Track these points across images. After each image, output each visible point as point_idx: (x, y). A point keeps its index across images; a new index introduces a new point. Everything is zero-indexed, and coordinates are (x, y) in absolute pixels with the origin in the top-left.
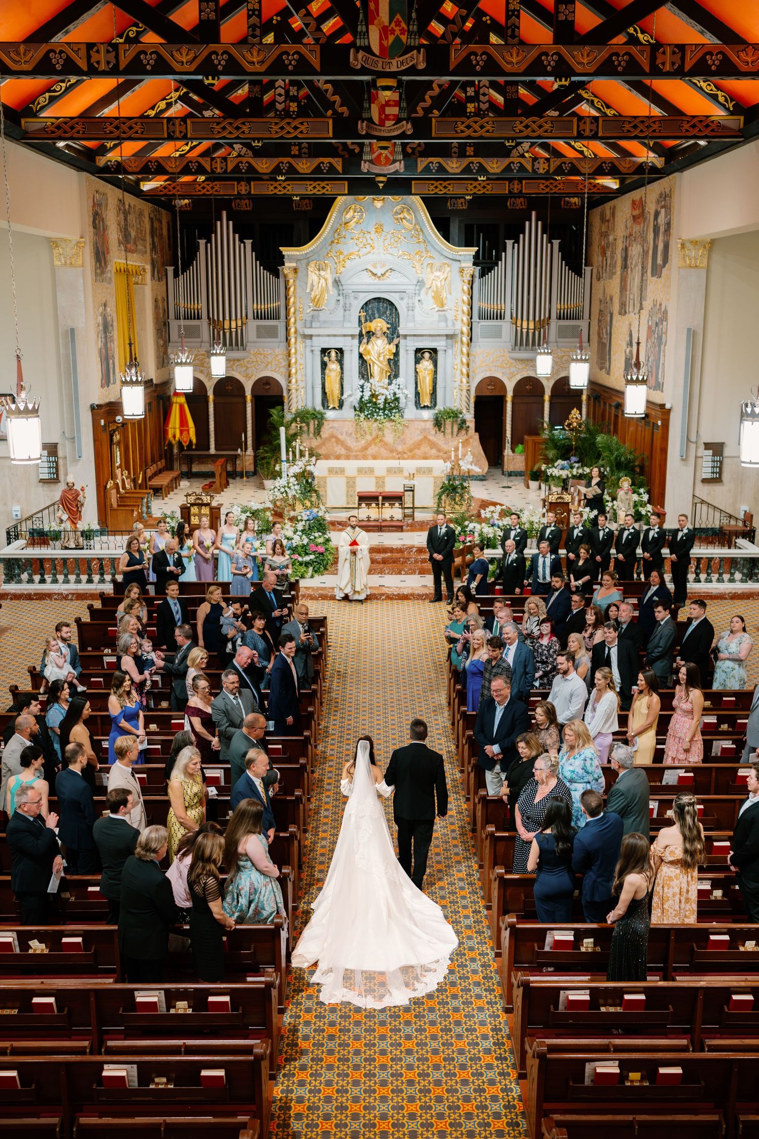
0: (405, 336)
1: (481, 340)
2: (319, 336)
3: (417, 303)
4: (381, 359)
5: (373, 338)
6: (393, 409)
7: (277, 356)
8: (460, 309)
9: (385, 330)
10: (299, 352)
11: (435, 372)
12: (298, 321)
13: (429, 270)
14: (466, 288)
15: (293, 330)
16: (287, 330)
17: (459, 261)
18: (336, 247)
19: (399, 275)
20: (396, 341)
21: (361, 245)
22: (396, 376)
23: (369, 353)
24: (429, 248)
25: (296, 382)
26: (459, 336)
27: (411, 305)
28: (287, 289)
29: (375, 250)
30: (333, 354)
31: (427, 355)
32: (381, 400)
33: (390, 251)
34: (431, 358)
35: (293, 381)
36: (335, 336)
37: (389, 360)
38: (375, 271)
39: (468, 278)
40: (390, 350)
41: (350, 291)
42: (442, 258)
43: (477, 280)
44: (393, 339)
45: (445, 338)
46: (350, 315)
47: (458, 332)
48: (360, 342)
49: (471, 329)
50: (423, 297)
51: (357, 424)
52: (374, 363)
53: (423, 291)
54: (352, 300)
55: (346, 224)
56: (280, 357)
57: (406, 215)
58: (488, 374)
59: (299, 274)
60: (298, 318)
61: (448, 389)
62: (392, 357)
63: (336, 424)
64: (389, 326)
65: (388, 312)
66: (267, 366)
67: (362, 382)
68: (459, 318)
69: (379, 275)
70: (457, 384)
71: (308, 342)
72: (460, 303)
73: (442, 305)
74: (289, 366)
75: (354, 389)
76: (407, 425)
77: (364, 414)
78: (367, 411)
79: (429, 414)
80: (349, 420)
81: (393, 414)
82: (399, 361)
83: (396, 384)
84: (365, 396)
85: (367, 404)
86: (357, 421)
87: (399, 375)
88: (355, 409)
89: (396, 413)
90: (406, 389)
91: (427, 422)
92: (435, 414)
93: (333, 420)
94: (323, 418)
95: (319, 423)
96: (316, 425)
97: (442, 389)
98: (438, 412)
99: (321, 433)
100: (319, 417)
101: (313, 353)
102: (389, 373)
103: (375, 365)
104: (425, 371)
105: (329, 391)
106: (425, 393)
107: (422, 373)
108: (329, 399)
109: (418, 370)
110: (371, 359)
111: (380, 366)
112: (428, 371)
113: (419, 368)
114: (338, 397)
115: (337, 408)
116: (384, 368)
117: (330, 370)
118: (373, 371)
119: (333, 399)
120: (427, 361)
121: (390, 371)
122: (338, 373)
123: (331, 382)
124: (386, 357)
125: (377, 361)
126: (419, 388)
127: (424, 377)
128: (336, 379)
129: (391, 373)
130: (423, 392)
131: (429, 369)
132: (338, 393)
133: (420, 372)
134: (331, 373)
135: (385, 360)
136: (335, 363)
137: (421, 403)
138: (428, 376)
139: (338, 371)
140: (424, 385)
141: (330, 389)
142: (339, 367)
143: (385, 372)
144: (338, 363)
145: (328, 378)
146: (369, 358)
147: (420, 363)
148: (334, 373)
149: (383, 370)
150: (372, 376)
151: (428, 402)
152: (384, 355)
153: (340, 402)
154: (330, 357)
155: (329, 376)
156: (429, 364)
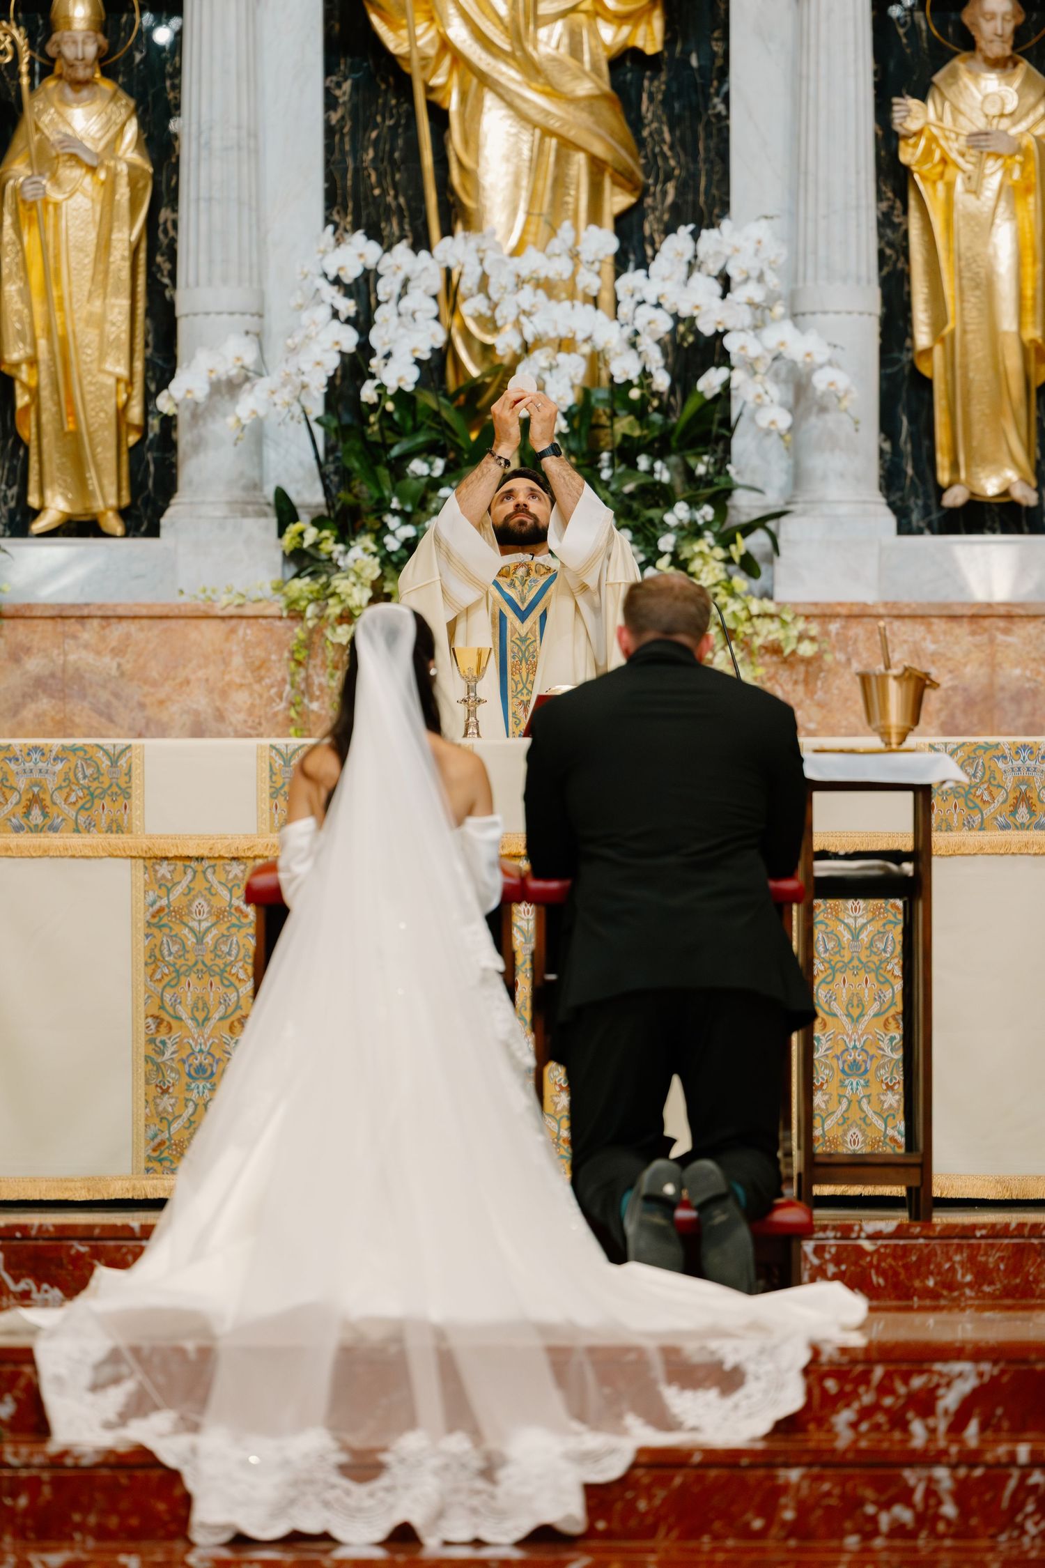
4: (549, 40)
22: (703, 205)
30: (78, 6)
31: (995, 10)
34: (1031, 43)
37: (626, 64)
51: (305, 649)
52: (478, 81)
62: (650, 37)
63: (84, 653)
67: (358, 252)
75: (276, 322)
76: (807, 649)
77: (383, 546)
78: (407, 518)
79: (1022, 570)
80: (232, 611)
81: (666, 543)
82: (723, 73)
83: (693, 265)
84: (388, 356)
85: (391, 446)
86: (311, 610)
87: (725, 207)
88: (285, 511)
89: (693, 531)
90: (795, 316)
91: (1006, 631)
93: (67, 617)
102: (624, 179)
103: (490, 100)
104: (979, 165)
105: (33, 362)
106: (979, 376)
107: (950, 187)
108: (28, 432)
109: (907, 155)
110: (445, 45)
111: (538, 117)
112: (1008, 172)
113: (918, 134)
114: (122, 412)
115: (113, 524)
116: (572, 134)
117: (45, 161)
118: (467, 161)
119: (70, 427)
120: (998, 64)
121: (635, 165)
122: (123, 193)
123: (51, 276)
124: (595, 33)
125: (507, 74)
126: (922, 337)
127: (971, 217)
128: (104, 246)
129: (640, 176)
130: (965, 367)
131: (1020, 150)
132: (122, 370)
133: (923, 178)
134: (55, 195)
135: (587, 57)
136: (92, 100)
137: (944, 477)
138: (1013, 216)
139: (123, 168)
140: (972, 298)
141: (42, 343)
142: (132, 129)
143: (579, 165)
144: (125, 103)
145: (31, 238)
146: (425, 38)
147: (934, 93)
148: (88, 180)
149: (567, 146)
150: (453, 214)
151: (1017, 466)
152: (574, 9)
153: (136, 452)
154: (48, 28)
155: (36, 211)
156: (1021, 92)
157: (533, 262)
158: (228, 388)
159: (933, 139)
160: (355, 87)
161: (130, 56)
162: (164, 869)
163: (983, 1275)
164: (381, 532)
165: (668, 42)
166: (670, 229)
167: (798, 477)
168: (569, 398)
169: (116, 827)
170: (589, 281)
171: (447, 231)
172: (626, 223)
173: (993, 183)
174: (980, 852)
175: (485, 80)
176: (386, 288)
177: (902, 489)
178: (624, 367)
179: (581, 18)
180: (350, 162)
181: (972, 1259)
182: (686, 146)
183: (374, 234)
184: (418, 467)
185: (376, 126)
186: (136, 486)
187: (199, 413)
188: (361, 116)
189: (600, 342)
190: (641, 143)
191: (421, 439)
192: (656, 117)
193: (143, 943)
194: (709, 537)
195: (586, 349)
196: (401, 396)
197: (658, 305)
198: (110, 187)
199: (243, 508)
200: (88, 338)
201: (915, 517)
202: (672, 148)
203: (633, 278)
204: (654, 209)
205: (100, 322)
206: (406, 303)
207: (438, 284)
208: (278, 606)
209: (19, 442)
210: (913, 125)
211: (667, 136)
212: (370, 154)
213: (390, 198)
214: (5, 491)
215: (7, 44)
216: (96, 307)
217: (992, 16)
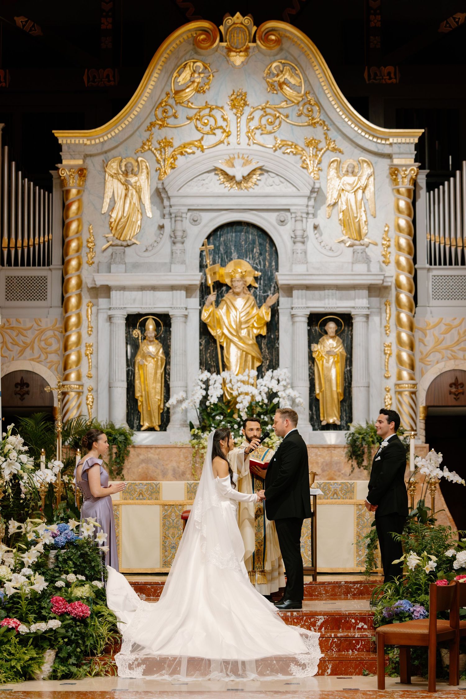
0: (289, 290)
1: (433, 302)
2: (123, 288)
3: (310, 231)
4: (244, 333)
5: (228, 297)
7: (42, 332)
8: (392, 243)
9: (250, 280)
10: (85, 323)
11: (349, 361)
12: (85, 266)
13: (333, 172)
14: (402, 204)
15: (73, 282)
16: (64, 282)
17: (389, 156)
18: (159, 134)
19: (277, 179)
20: (271, 300)
21: (207, 129)
22: (274, 365)
23: (219, 322)
24: (333, 134)
25: (79, 378)
26: (393, 292)
27: (299, 233)
28: (65, 208)
29: (232, 139)
30: (151, 326)
31: (331, 327)
32: (243, 404)
33: (259, 138)
34: (339, 333)
35: (73, 376)
36: (154, 288)
37: (259, 337)
38: (230, 171)
39: (405, 185)
40: (260, 319)
41: (185, 209)
42: (357, 151)
43: (423, 194)
44: (265, 298)
45: (365, 292)
46: (184, 251)
47: (391, 282)
48: (202, 303)
49: (415, 279)
50: (321, 220)
51: (195, 454)
52: (230, 341)
53: (323, 211)
54: (187, 224)
55: (177, 92)
56: (49, 333)
57: (287, 76)
58: (450, 365)
59: (89, 181)
60: (84, 260)
61: (373, 391)
62: (264, 332)
63: (152, 455)
64: (258, 274)
65: (256, 250)
66: (22, 352)
67: (206, 375)
68: (392, 259)
69: (239, 178)
70: (391, 383)
71: (103, 302)
72: (393, 233)
73: (360, 236)
74: (66, 348)
75: (190, 388)
79: (337, 437)
80: (181, 446)
82: (278, 339)
83: (272, 378)
84: (212, 396)
85: (212, 414)
86: (196, 446)
87: (278, 365)
88: (192, 426)
90: (292, 387)
91: (334, 450)
92: (350, 438)
93: (148, 447)
94: (129, 444)
95: (120, 451)
96: (114, 456)
97: (362, 389)
98: (356, 431)
99: (124, 472)
100: (121, 442)
101: (111, 322)
102: (258, 360)
103: (232, 345)
104: (329, 357)
105: (142, 396)
106: (329, 399)
107: (323, 361)
108: (140, 410)
109: (314, 355)
110: (223, 334)
111: (241, 348)
112: (334, 359)
113: (316, 351)
114: (159, 406)
115: (157, 428)
116: (248, 351)
117: (144, 357)
118: (228, 357)
119: (149, 409)
120: (332, 337)
121: (260, 357)
122: (160, 363)
123: (145, 379)
124: (253, 331)
125: (235, 339)
126: (317, 391)
127: (327, 368)
128: (156, 373)
129: (262, 359)
130: (326, 397)
131: (336, 354)
132: (159, 398)
133: (318, 360)
134: (146, 363)
135: (251, 336)
136: (153, 344)
137: (322, 419)
138: (335, 367)
139: (160, 358)
140: (327, 384)
141: (143, 393)
142: (161, 350)
143: (250, 357)
144: (160, 345)
145: (141, 371)
146: (219, 332)
147: (320, 343)
148: (152, 360)
149: (247, 354)
150: (225, 367)
151: (336, 417)
152: (249, 327)
153: (162, 414)
154: (145, 330)
155: (142, 366)
156: (337, 343)
157: (240, 377)
158: (180, 402)
159: (319, 352)
160: (205, 342)
161: (161, 336)
162: (166, 507)
163: (327, 592)
165: (267, 333)
166: (268, 370)
168: (247, 405)
169: (157, 499)
170: (251, 381)
171: (224, 370)
172: (259, 369)
173: (331, 360)
174: (327, 504)
175: (231, 341)
176: (211, 382)
178: (258, 398)
179: (250, 328)
180: (204, 357)
181: (325, 589)
182: (271, 353)
183: (209, 371)
184: (218, 418)
185: (209, 349)
186: (162, 421)
187: (174, 407)
188: (207, 348)
189: (253, 393)
190: (262, 353)
191: (218, 412)
192: (265, 348)
193: (162, 522)
195: (251, 395)
196: (214, 404)
197: (265, 386)
198: (157, 361)
199: (183, 425)
200: (152, 391)
201: (316, 427)
202: (268, 353)
203: (260, 380)
205: (155, 388)
206: (215, 385)
207: (221, 381)
208: (190, 445)
209: (139, 412)
210: (316, 349)
211: (267, 351)
212: (208, 355)
213: (212, 364)
214: (136, 422)
215: (137, 334)
216: (154, 385)
217: (331, 328)
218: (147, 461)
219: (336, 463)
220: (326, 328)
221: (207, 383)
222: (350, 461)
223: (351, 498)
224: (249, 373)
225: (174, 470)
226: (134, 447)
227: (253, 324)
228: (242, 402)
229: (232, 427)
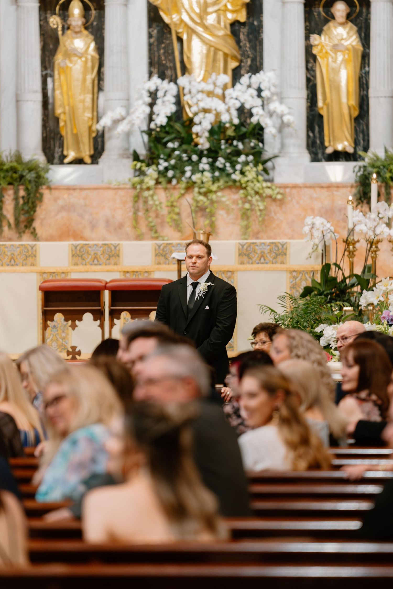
6: (238, 153)
22: (255, 67)
30: (76, 10)
31: (340, 9)
32: (202, 127)
34: (352, 18)
37: (236, 25)
51: (137, 197)
52: (192, 31)
62: (242, 17)
63: (75, 199)
67: (156, 81)
75: (132, 102)
76: (279, 197)
77: (158, 168)
78: (166, 160)
80: (116, 187)
81: (238, 167)
83: (249, 86)
84: (158, 115)
85: (164, 138)
86: (138, 187)
87: (261, 67)
88: (136, 157)
89: (246, 163)
90: (280, 99)
91: (337, 191)
92: (361, 173)
93: (70, 189)
94: (42, 184)
95: (29, 194)
96: (21, 201)
97: (382, 100)
98: (369, 164)
99: (36, 224)
100: (30, 181)
101: (18, 6)
102: (234, 58)
103: (195, 37)
104: (336, 54)
105: (64, 113)
106: (336, 115)
107: (328, 59)
108: (63, 133)
109: (315, 51)
110: (182, 21)
111: (207, 42)
112: (344, 56)
113: (317, 45)
114: (90, 127)
115: (88, 160)
116: (218, 46)
118: (188, 55)
119: (75, 132)
120: (342, 24)
121: (237, 54)
122: (90, 64)
123: (69, 88)
124: (225, 16)
125: (199, 29)
126: (320, 103)
127: (333, 69)
128: (84, 80)
129: (239, 57)
130: (332, 113)
131: (347, 49)
132: (90, 115)
133: (321, 57)
134: (70, 65)
135: (222, 24)
136: (80, 37)
137: (327, 144)
138: (346, 68)
139: (89, 57)
140: (334, 93)
141: (67, 108)
142: (93, 45)
143: (220, 56)
144: (91, 37)
145: (63, 77)
146: (176, 18)
147: (324, 33)
148: (79, 61)
149: (217, 50)
150: (185, 70)
151: (347, 140)
152: (219, 10)
153: (95, 139)
154: (68, 16)
155: (65, 70)
156: (348, 33)
157: (204, 86)
158: (116, 122)
159: (323, 46)
160: (158, 32)
161: (92, 24)
164: (158, 164)
165: (248, 18)
166: (245, 74)
167: (283, 146)
168: (209, 127)
169: (33, 265)
170: (219, 91)
172: (236, 71)
176: (160, 94)
177: (316, 147)
178: (225, 118)
179: (221, 12)
180: (156, 54)
182: (253, 48)
183: (160, 76)
184: (170, 145)
185: (163, 43)
186: (95, 148)
187: (110, 129)
188: (160, 40)
189: (219, 110)
190: (240, 47)
191: (173, 136)
192: (245, 40)
194: (251, 165)
195: (214, 112)
196: (162, 127)
197: (236, 99)
198: (86, 62)
199: (123, 156)
200: (80, 105)
202: (250, 48)
204: (244, 66)
205: (83, 101)
206: (166, 98)
207: (175, 92)
208: (129, 186)
209: (61, 136)
210: (316, 43)
211: (248, 45)
212: (162, 51)
213: (168, 64)
214: (57, 151)
215: (55, 22)
216: (82, 97)
217: (339, 11)
218: (68, 208)
219: (340, 210)
220: (333, 10)
221: (153, 95)
222: (359, 207)
223: (282, 263)
224: (216, 79)
225: (107, 222)
226: (49, 188)
227: (226, 5)
228: (200, 123)
229: (190, 158)
